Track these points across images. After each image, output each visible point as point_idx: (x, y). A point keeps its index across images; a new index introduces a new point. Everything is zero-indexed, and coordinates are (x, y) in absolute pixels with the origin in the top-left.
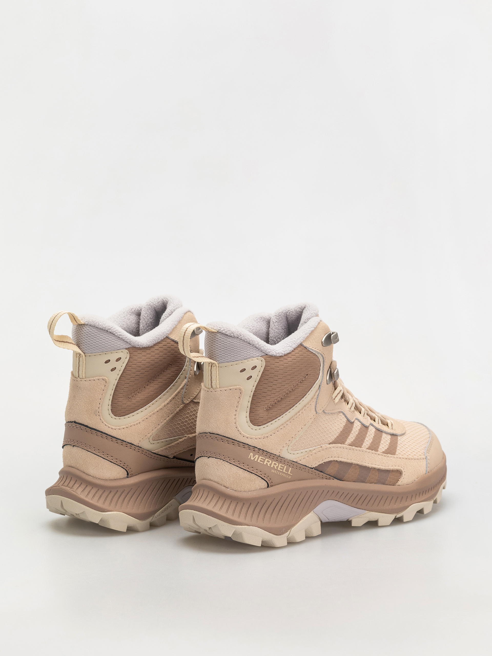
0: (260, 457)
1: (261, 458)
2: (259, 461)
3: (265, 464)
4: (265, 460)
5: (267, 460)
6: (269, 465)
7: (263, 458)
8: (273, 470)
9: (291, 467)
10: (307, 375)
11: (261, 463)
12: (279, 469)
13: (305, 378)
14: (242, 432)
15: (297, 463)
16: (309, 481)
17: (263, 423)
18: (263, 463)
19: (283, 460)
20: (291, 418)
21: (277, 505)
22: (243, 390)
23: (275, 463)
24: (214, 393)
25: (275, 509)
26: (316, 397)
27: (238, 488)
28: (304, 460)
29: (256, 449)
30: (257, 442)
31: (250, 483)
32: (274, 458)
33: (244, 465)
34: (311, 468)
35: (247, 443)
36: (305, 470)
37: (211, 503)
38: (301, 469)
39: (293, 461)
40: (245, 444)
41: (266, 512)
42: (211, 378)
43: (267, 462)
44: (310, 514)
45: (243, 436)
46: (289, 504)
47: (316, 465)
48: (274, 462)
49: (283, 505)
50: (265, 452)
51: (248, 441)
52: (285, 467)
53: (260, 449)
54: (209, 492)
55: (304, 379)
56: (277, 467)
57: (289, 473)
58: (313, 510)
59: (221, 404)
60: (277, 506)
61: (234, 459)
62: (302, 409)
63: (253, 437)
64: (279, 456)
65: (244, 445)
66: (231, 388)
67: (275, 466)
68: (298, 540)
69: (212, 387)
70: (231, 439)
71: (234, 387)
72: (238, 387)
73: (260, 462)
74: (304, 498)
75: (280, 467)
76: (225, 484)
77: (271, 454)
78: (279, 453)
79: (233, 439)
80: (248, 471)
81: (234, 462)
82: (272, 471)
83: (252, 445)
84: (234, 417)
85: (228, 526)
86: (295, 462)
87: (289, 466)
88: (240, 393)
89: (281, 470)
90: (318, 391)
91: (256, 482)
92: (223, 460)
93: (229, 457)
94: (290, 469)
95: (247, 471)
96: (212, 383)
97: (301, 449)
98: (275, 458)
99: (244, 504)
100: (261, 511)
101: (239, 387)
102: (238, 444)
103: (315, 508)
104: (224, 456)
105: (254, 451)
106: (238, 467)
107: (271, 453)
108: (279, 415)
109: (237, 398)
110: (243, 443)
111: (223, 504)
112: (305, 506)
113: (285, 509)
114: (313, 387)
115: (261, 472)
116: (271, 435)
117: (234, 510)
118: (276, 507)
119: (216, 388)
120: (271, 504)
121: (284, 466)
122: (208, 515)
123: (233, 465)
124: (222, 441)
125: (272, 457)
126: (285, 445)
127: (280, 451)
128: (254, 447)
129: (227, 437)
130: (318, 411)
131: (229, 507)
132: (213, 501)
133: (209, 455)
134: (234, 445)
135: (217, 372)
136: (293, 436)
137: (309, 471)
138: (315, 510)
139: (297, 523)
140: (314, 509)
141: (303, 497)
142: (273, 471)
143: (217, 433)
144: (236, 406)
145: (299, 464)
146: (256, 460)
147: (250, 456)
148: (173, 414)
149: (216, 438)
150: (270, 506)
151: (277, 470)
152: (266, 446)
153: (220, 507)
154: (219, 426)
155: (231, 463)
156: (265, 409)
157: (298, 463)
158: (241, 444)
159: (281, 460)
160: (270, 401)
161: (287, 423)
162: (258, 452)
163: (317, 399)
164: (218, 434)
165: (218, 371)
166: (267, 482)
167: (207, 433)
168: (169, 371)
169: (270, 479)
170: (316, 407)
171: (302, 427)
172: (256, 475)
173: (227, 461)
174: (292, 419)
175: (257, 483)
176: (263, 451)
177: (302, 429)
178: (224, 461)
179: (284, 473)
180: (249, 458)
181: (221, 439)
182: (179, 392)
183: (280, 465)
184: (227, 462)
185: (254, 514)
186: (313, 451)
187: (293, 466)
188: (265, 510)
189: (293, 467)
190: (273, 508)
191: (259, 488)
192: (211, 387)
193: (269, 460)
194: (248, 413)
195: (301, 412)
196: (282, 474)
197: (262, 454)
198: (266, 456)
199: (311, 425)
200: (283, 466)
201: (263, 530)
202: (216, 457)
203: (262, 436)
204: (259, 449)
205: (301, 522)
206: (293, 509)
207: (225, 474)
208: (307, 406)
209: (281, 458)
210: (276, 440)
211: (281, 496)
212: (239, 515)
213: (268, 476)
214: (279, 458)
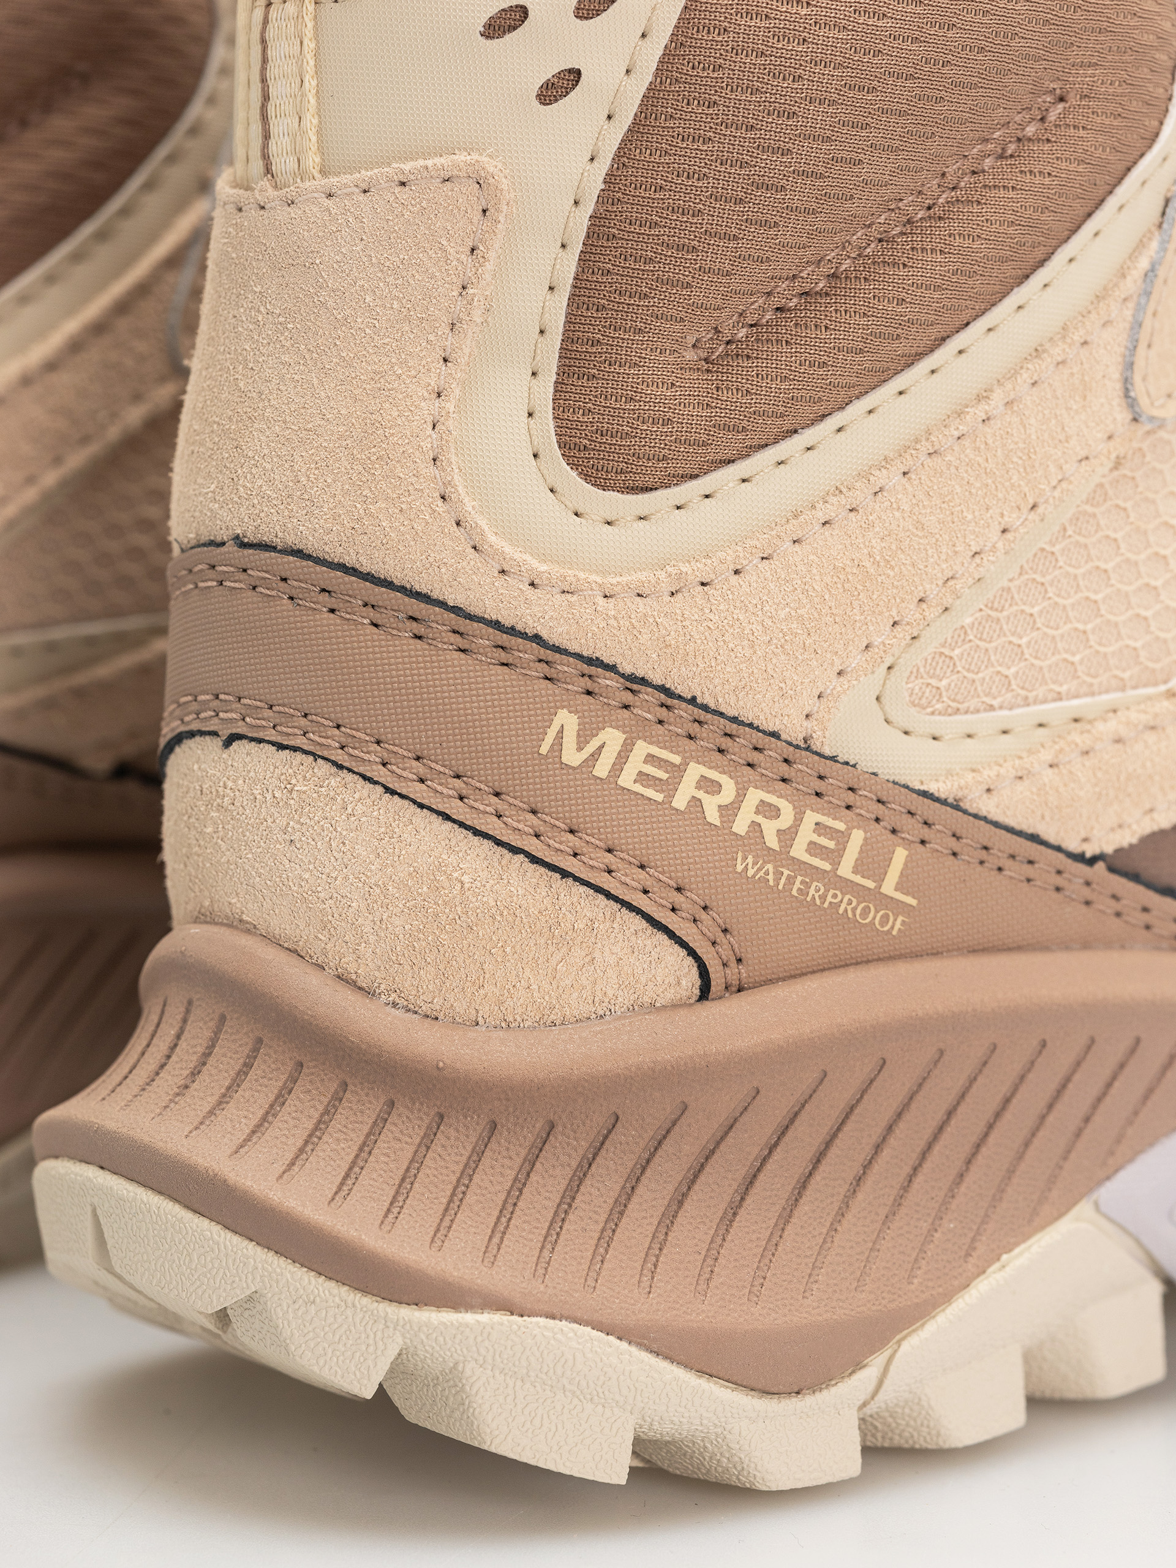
0: (642, 748)
1: (650, 759)
2: (627, 779)
3: (680, 801)
4: (678, 771)
5: (695, 771)
6: (713, 816)
7: (665, 754)
8: (750, 860)
9: (905, 842)
10: (1062, 99)
11: (650, 793)
12: (799, 851)
13: (1042, 119)
14: (492, 539)
15: (957, 807)
16: (1061, 959)
17: (672, 467)
18: (659, 797)
19: (837, 778)
20: (917, 441)
21: (776, 1144)
22: (505, 184)
23: (771, 799)
24: (283, 214)
25: (761, 1177)
26: (1132, 284)
27: (451, 997)
28: (1020, 786)
29: (609, 681)
30: (612, 622)
31: (553, 962)
32: (755, 757)
33: (501, 806)
34: (1080, 858)
35: (531, 626)
36: (1029, 871)
37: (231, 1109)
38: (992, 861)
39: (925, 794)
40: (512, 631)
41: (681, 1203)
42: (266, 97)
43: (700, 794)
44: (1065, 1226)
45: (503, 572)
46: (884, 1139)
47: (1127, 838)
48: (755, 796)
49: (828, 1144)
50: (684, 711)
51: (536, 609)
52: (857, 837)
53: (643, 681)
54: (223, 1019)
55: (1030, 130)
56: (787, 836)
57: (889, 887)
58: (1090, 1190)
59: (331, 304)
60: (777, 1155)
61: (418, 758)
62: (1013, 374)
63: (582, 575)
64: (808, 749)
65: (503, 639)
66: (407, 167)
67: (770, 829)
68: (961, 1435)
69: (268, 170)
70: (402, 589)
71: (429, 163)
72: (461, 157)
73: (638, 788)
74: (1018, 1096)
75: (806, 834)
76: (350, 965)
77: (733, 728)
78: (805, 724)
79: (417, 588)
80: (535, 860)
81: (422, 781)
82: (739, 868)
83: (574, 647)
84: (429, 408)
85: (349, 1312)
86: (944, 802)
87: (894, 831)
88: (484, 211)
89: (816, 862)
90: (1154, 245)
91: (597, 954)
92: (335, 764)
93: (378, 742)
94: (900, 855)
95: (528, 855)
96: (267, 136)
97: (995, 703)
98: (770, 761)
99: (494, 1126)
100: (640, 1190)
101: (475, 156)
102: (454, 632)
103: (1108, 1178)
104: (338, 727)
105: (589, 693)
106: (454, 821)
107: (734, 720)
108: (809, 411)
109: (457, 252)
110: (496, 625)
111: (319, 1122)
112: (1020, 1157)
113: (850, 1176)
114: (1112, 203)
115: (642, 867)
116: (737, 572)
117: (407, 1180)
118: (765, 1160)
119: (302, 174)
120: (722, 1138)
121: (850, 829)
122: (195, 1211)
123: (414, 802)
124: (332, 611)
125: (740, 749)
126: (856, 660)
127: (809, 703)
128: (591, 661)
129: (368, 577)
130: (1144, 402)
131: (366, 1148)
132: (247, 1094)
133: (230, 720)
134: (420, 638)
135: (306, 41)
136: (931, 590)
137: (1059, 881)
138: (1107, 1192)
139: (948, 1297)
140: (1100, 1183)
141: (1004, 1089)
142: (746, 864)
143: (291, 540)
144: (446, 319)
145: (976, 816)
146: (602, 769)
147: (552, 733)
148: (93, 449)
149: (284, 580)
150: (713, 1152)
151: (782, 857)
152: (691, 660)
153: (294, 1150)
154: (303, 479)
155: (393, 792)
156: (690, 355)
157: (965, 812)
158: (484, 638)
159: (821, 777)
160: (735, 283)
161: (881, 478)
162: (626, 707)
163: (1140, 308)
164: (299, 553)
165: (316, 36)
166: (692, 953)
167: (223, 544)
168: (60, 124)
169: (725, 931)
170: (1130, 366)
171: (1009, 519)
172: (598, 890)
173: (361, 770)
174: (925, 447)
175: (612, 960)
176: (669, 701)
177: (1009, 536)
178: (340, 767)
179: (847, 886)
180: (544, 749)
181: (323, 590)
182: (142, 290)
183: (811, 818)
184: (364, 777)
185: (571, 1217)
186: (1100, 726)
187: (926, 833)
188: (671, 1188)
189: (923, 842)
190: (741, 1172)
191: (625, 999)
192: (262, 170)
193: (713, 775)
194: (549, 378)
195: (998, 397)
196: (823, 898)
197: (660, 722)
198: (690, 737)
199: (1085, 513)
200: (840, 826)
201: (645, 1356)
202: (279, 739)
203: (662, 575)
204: (639, 681)
205: (982, 1287)
206: (920, 1179)
207: (346, 878)
208: (1057, 352)
209: (825, 767)
210: (782, 614)
211: (817, 1075)
212: (446, 1223)
213: (705, 908)
214: (805, 765)
